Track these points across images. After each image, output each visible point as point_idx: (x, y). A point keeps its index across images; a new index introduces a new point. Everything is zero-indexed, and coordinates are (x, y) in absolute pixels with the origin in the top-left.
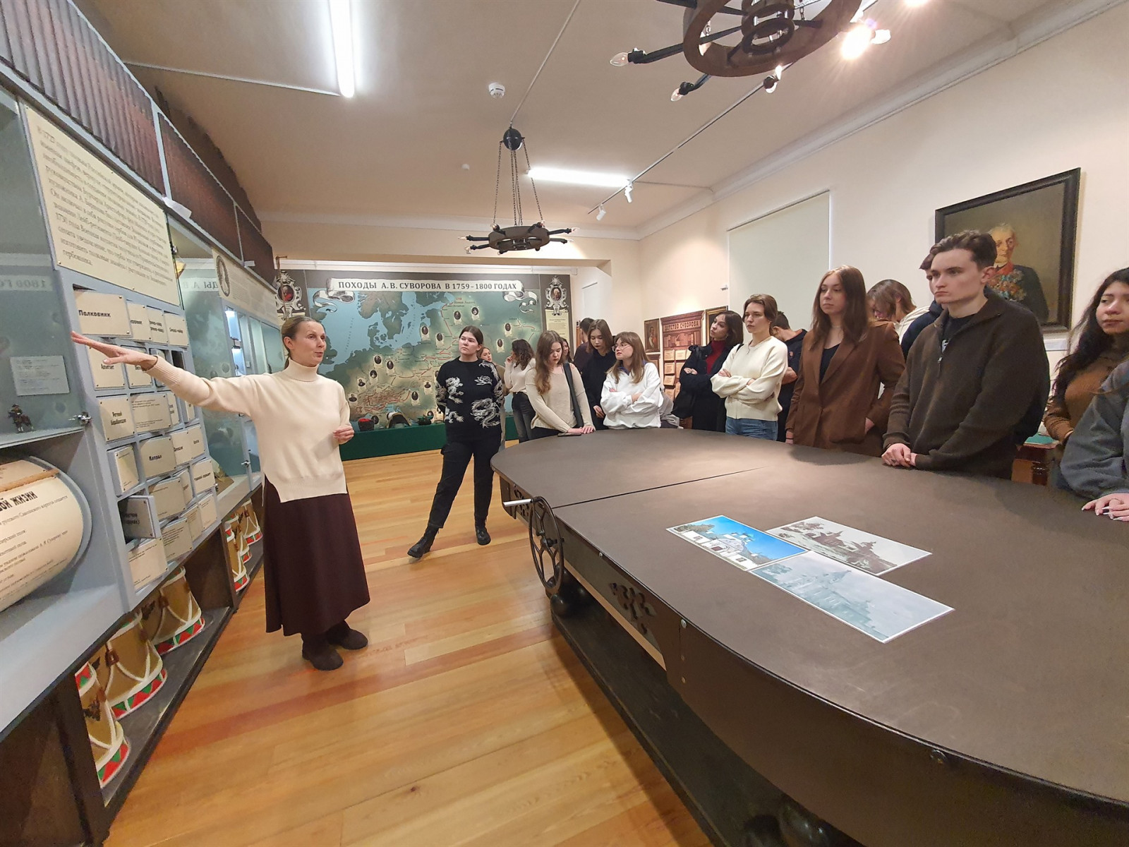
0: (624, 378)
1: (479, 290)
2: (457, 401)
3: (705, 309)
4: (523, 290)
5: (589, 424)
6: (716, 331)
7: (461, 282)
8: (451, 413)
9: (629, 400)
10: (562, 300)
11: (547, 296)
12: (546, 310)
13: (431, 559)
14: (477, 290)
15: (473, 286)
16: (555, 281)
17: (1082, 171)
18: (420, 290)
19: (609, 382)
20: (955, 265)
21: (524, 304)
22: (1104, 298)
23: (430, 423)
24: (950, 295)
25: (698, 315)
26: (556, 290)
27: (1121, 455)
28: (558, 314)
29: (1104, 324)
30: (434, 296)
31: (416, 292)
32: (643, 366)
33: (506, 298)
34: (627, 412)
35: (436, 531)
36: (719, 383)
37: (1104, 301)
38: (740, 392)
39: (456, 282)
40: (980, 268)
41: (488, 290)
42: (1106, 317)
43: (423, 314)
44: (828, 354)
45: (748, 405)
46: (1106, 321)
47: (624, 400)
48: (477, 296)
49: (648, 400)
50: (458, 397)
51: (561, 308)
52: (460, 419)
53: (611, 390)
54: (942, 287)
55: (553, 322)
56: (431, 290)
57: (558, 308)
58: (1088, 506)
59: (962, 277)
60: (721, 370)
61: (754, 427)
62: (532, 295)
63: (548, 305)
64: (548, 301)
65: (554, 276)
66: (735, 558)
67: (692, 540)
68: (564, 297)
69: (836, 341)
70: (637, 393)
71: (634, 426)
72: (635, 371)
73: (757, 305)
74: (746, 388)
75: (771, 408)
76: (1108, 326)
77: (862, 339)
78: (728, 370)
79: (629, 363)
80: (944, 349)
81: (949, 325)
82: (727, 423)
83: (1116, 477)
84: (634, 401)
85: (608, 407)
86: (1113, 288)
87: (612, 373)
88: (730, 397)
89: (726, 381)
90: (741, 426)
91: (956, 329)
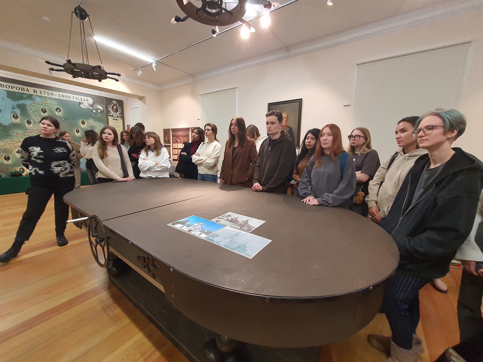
0: (151, 154)
1: (61, 98)
2: (39, 161)
3: (190, 127)
4: (93, 103)
5: (131, 176)
6: (195, 136)
7: (46, 91)
8: (34, 169)
9: (154, 165)
10: (118, 113)
11: (109, 109)
12: (109, 117)
13: (19, 261)
14: (60, 98)
15: (56, 95)
16: (114, 102)
17: (303, 100)
18: (10, 89)
19: (143, 155)
20: (273, 121)
21: (94, 111)
22: (307, 138)
23: (22, 175)
24: (272, 131)
25: (188, 129)
26: (115, 107)
27: (311, 185)
28: (116, 120)
30: (24, 96)
31: (6, 91)
32: (160, 149)
33: (81, 106)
34: (153, 170)
35: (22, 243)
36: (195, 159)
37: (307, 139)
38: (204, 163)
39: (42, 90)
40: (279, 124)
41: (68, 99)
42: (307, 143)
43: (13, 106)
44: (234, 149)
45: (206, 168)
46: (308, 145)
47: (151, 165)
48: (60, 101)
49: (163, 165)
50: (40, 159)
51: (118, 117)
52: (41, 172)
53: (144, 159)
54: (270, 128)
55: (113, 123)
56: (20, 91)
57: (116, 116)
58: (302, 201)
59: (275, 125)
60: (196, 153)
61: (209, 178)
62: (99, 107)
63: (110, 114)
64: (110, 112)
65: (113, 99)
66: (197, 234)
67: (179, 228)
68: (119, 111)
69: (236, 145)
70: (158, 161)
71: (156, 177)
72: (156, 151)
73: (209, 126)
74: (205, 161)
75: (215, 170)
76: (308, 146)
77: (245, 144)
78: (199, 153)
79: (153, 147)
80: (270, 150)
81: (271, 142)
82: (198, 176)
83: (310, 192)
84: (156, 165)
85: (142, 167)
86: (309, 135)
87: (144, 151)
88: (199, 165)
89: (198, 158)
90: (204, 177)
91: (273, 143)
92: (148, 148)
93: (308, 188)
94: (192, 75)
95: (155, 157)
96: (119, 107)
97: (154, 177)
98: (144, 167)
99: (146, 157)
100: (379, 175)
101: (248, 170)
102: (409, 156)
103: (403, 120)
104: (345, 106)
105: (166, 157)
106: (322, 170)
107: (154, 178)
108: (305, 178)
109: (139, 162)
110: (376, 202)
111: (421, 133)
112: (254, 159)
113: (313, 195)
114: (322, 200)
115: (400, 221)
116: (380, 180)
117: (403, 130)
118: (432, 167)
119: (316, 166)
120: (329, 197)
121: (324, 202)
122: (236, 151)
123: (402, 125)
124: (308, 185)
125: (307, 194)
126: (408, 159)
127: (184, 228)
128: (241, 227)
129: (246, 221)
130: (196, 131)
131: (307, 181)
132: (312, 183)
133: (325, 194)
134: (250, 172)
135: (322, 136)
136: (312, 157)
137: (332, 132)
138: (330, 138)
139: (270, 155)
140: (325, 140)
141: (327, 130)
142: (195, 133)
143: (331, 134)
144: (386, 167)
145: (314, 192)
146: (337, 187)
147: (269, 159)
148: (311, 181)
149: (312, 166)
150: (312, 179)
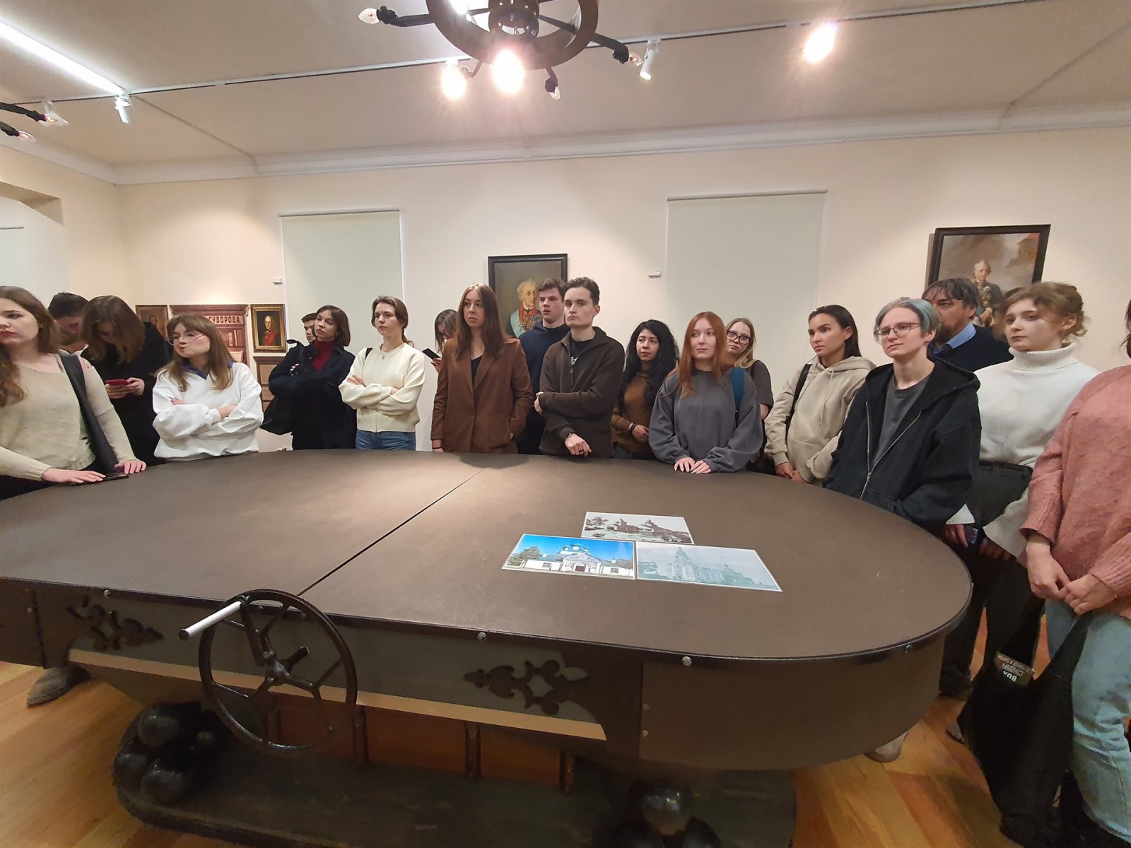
3: (249, 304)
5: (129, 458)
6: (323, 330)
9: (215, 416)
17: (569, 256)
19: (164, 389)
20: (581, 298)
22: (640, 338)
24: (579, 320)
25: (241, 309)
27: (674, 434)
29: (642, 355)
32: (230, 367)
34: (210, 434)
37: (640, 340)
38: (382, 402)
40: (594, 306)
42: (643, 350)
44: (475, 363)
45: (390, 416)
46: (643, 353)
47: (207, 416)
49: (248, 416)
53: (175, 401)
54: (574, 313)
58: (676, 468)
59: (585, 308)
60: (348, 376)
61: (397, 440)
66: (607, 571)
67: (546, 570)
69: (478, 353)
70: (225, 405)
71: (224, 453)
72: (216, 374)
73: (388, 305)
74: (389, 398)
75: (412, 418)
76: (644, 356)
77: (500, 352)
78: (360, 377)
79: (203, 362)
80: (573, 363)
81: (573, 345)
82: (358, 437)
83: (679, 449)
84: (223, 418)
85: (169, 427)
86: (645, 333)
87: (167, 374)
88: (365, 408)
89: (361, 390)
90: (381, 440)
91: (580, 348)
92: (184, 367)
93: (672, 441)
94: (251, 158)
95: (211, 392)
97: (218, 455)
98: (181, 426)
99: (178, 394)
100: (782, 407)
101: (511, 415)
102: (835, 372)
103: (821, 311)
104: (650, 276)
105: (252, 391)
106: (697, 402)
107: (219, 457)
108: (661, 422)
109: (156, 410)
110: (787, 454)
111: (892, 335)
112: (524, 387)
113: (687, 454)
114: (715, 462)
115: (868, 477)
116: (785, 415)
117: (823, 329)
118: (902, 386)
119: (683, 394)
120: (728, 455)
121: (719, 465)
123: (820, 320)
124: (668, 434)
125: (675, 454)
126: (834, 377)
127: (555, 566)
128: (662, 538)
129: (650, 525)
130: (326, 314)
131: (666, 427)
132: (678, 430)
133: (714, 449)
134: (519, 417)
135: (693, 335)
136: (669, 378)
137: (714, 328)
138: (712, 340)
139: (575, 376)
140: (701, 344)
141: (703, 324)
142: (323, 321)
143: (712, 331)
144: (792, 392)
145: (686, 448)
146: (732, 434)
147: (574, 384)
148: (674, 427)
149: (673, 396)
150: (678, 422)
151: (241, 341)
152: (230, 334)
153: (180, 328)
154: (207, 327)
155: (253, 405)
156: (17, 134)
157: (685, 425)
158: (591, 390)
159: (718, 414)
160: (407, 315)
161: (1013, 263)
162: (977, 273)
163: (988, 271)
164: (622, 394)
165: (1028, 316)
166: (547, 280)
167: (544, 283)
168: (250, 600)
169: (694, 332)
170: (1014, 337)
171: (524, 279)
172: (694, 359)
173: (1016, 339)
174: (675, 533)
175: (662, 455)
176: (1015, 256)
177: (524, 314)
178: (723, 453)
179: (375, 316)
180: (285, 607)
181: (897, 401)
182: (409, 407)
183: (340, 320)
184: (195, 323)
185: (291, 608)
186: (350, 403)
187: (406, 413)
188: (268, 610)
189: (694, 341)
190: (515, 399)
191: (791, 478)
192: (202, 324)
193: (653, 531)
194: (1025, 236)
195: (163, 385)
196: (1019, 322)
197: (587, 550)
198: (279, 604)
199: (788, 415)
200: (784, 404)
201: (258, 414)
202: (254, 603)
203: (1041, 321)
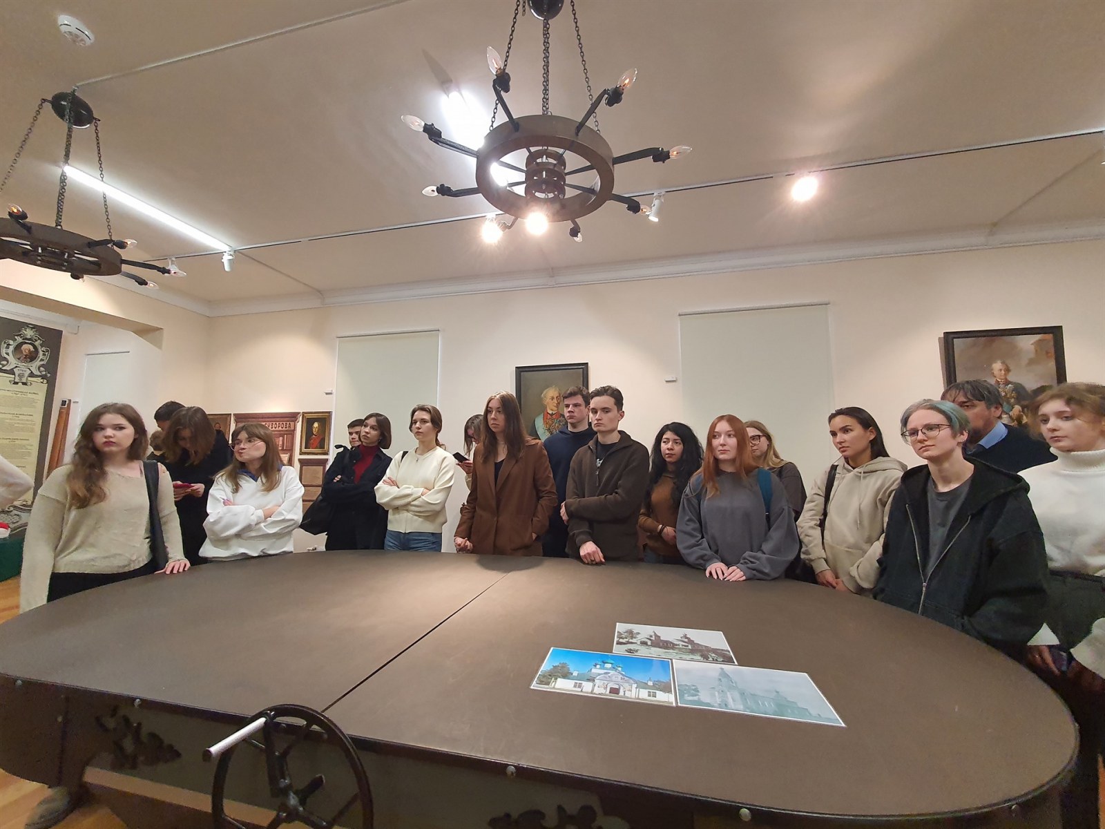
0: (249, 485)
3: (301, 411)
5: (178, 557)
9: (259, 517)
10: (37, 363)
11: (4, 351)
16: (28, 333)
17: (589, 365)
19: (220, 489)
20: (606, 406)
22: (664, 440)
24: (604, 426)
25: (293, 417)
26: (27, 347)
27: (703, 537)
28: (24, 384)
29: (667, 456)
32: (279, 470)
34: (253, 534)
36: (387, 494)
38: (413, 503)
40: (618, 412)
42: (666, 452)
44: (498, 466)
45: (419, 516)
46: (668, 454)
47: (252, 517)
49: (289, 516)
53: (226, 503)
54: (600, 420)
59: (611, 415)
60: (384, 478)
61: (425, 541)
63: (4, 366)
64: (5, 359)
65: (26, 325)
66: (644, 695)
67: (577, 691)
68: (42, 360)
69: (502, 456)
70: (270, 506)
71: (262, 554)
72: (267, 476)
73: (424, 413)
74: (420, 499)
75: (440, 519)
76: (669, 457)
77: (521, 454)
78: (394, 479)
79: (257, 465)
80: (599, 465)
81: (599, 448)
82: (387, 537)
83: (709, 552)
84: (266, 518)
85: (217, 528)
86: (668, 435)
87: (224, 477)
88: (397, 509)
89: (394, 491)
90: (409, 540)
91: (606, 451)
92: (241, 470)
93: (701, 544)
94: (320, 293)
95: (259, 494)
96: (44, 349)
97: (255, 554)
98: (228, 527)
99: (230, 495)
100: (815, 508)
101: (534, 515)
102: (864, 473)
103: (840, 412)
104: (667, 381)
105: (295, 493)
106: (724, 503)
107: (256, 557)
108: (688, 523)
109: (208, 511)
110: (826, 560)
111: (920, 436)
112: (546, 487)
113: (717, 558)
114: (748, 568)
115: (924, 589)
116: (818, 518)
117: (845, 430)
118: (943, 489)
119: (709, 495)
120: (762, 560)
121: (755, 572)
122: (503, 472)
123: (840, 421)
124: (697, 537)
125: (705, 558)
126: (864, 478)
127: (587, 687)
128: (702, 656)
129: (686, 640)
130: (372, 421)
131: (694, 529)
132: (707, 533)
133: (747, 554)
134: (541, 518)
135: (714, 437)
136: (693, 479)
137: (735, 430)
138: (733, 441)
139: (600, 477)
140: (723, 445)
141: (723, 426)
142: (369, 428)
143: (733, 433)
144: (822, 493)
145: (716, 552)
146: (765, 537)
147: (599, 485)
148: (702, 529)
149: (699, 497)
150: (706, 523)
151: (290, 445)
152: (281, 438)
153: (243, 435)
154: (265, 433)
155: (295, 506)
156: (146, 284)
157: (714, 528)
158: (617, 493)
159: (747, 516)
160: (441, 421)
161: (1031, 362)
162: (996, 372)
163: (1008, 370)
164: (649, 494)
165: (1060, 415)
166: (571, 389)
167: (569, 392)
168: (275, 716)
169: (715, 434)
170: (1052, 438)
171: (547, 387)
172: (716, 460)
173: (1057, 439)
174: (715, 651)
175: (692, 559)
176: (1032, 355)
177: (548, 418)
178: (758, 559)
179: (413, 422)
180: (309, 725)
181: (942, 505)
182: (438, 508)
183: (383, 426)
184: (256, 431)
185: (315, 727)
186: (383, 504)
187: (435, 514)
188: (291, 728)
189: (715, 442)
190: (539, 498)
191: (834, 588)
192: (262, 432)
193: (690, 647)
194: (1038, 337)
195: (220, 487)
196: (1053, 422)
197: (620, 669)
198: (301, 722)
199: (822, 517)
200: (815, 506)
201: (298, 516)
202: (279, 719)
203: (1078, 421)
